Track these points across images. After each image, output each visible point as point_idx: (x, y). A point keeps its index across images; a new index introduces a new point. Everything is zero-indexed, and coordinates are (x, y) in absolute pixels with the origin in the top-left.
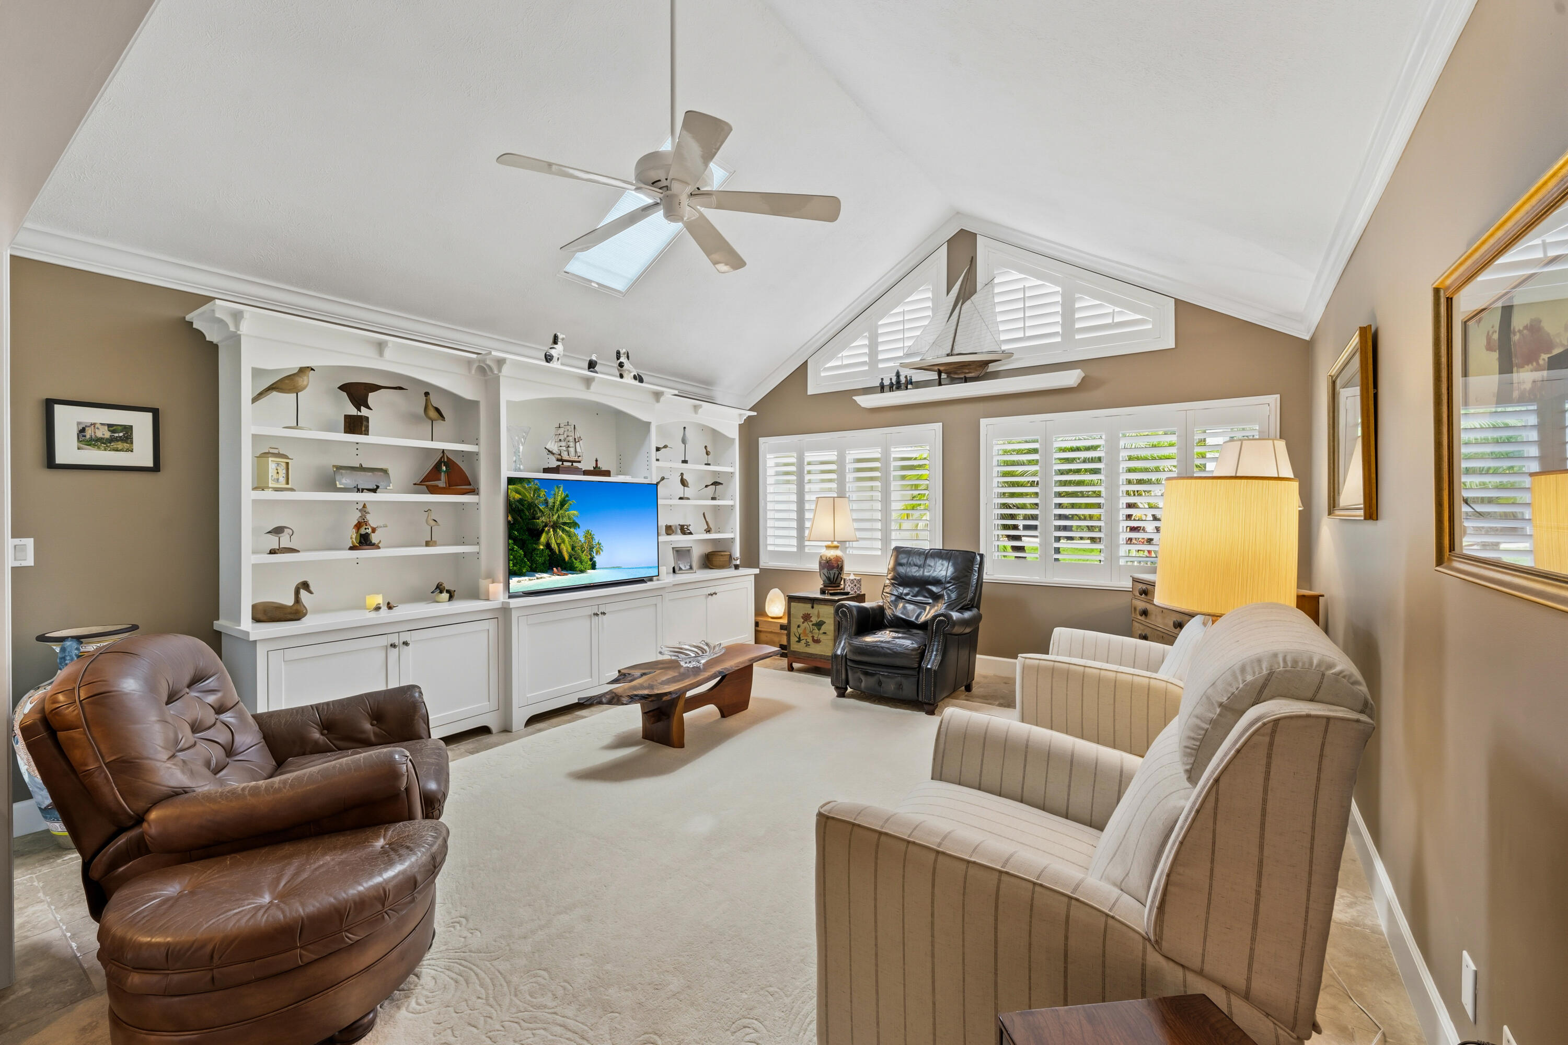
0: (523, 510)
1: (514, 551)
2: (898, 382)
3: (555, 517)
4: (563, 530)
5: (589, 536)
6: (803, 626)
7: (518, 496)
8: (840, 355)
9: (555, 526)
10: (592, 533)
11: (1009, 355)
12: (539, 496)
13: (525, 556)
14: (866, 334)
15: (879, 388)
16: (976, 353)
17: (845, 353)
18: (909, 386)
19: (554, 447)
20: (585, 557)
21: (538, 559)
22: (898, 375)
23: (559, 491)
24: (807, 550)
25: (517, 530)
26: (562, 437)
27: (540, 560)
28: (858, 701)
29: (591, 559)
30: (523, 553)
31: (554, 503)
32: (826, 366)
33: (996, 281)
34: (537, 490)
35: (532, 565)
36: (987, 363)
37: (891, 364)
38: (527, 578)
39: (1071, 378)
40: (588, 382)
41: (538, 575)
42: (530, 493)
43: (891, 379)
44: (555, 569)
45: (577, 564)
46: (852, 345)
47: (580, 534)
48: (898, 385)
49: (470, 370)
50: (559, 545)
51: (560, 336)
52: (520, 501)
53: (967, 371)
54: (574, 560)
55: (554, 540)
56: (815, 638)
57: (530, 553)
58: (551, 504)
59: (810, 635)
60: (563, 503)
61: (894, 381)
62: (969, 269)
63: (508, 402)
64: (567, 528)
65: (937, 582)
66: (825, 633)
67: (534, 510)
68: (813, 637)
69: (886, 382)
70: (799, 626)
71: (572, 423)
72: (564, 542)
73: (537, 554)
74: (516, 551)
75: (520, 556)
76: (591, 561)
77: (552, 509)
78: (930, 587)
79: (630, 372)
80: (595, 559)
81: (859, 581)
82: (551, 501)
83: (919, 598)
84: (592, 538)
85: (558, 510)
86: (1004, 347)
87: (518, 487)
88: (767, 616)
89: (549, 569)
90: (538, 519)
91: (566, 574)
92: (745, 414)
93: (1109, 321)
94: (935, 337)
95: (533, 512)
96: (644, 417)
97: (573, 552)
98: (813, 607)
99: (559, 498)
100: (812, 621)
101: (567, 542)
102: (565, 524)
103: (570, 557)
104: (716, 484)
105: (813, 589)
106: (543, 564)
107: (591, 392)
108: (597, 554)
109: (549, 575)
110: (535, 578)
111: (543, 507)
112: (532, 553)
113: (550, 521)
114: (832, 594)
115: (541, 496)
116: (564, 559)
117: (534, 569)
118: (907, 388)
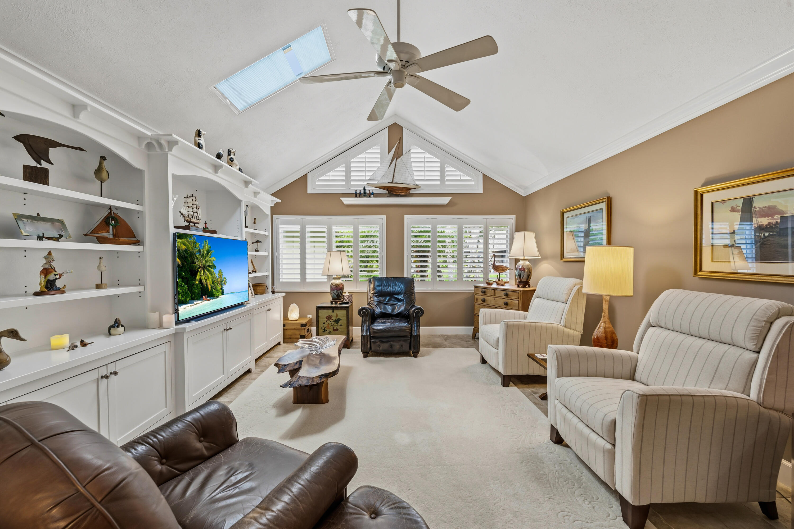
0: (187, 257)
1: (182, 286)
2: (365, 193)
3: (204, 261)
4: (208, 270)
5: (221, 274)
6: (327, 323)
7: (184, 247)
8: (329, 174)
9: (204, 268)
10: (222, 271)
11: (419, 187)
12: (196, 247)
13: (188, 290)
14: (344, 165)
15: (355, 195)
16: (402, 184)
17: (332, 173)
18: (372, 196)
19: (185, 211)
20: (219, 288)
21: (195, 290)
22: (364, 189)
23: (206, 244)
24: (308, 280)
25: (184, 272)
26: (190, 205)
27: (196, 291)
28: (376, 358)
29: (221, 289)
30: (187, 287)
31: (204, 252)
32: (320, 179)
33: (411, 151)
34: (195, 243)
35: (192, 295)
36: (409, 189)
37: (362, 183)
38: (189, 305)
39: (445, 200)
40: (216, 168)
41: (195, 302)
42: (191, 245)
43: (360, 191)
44: (204, 297)
45: (215, 293)
46: (335, 170)
47: (216, 272)
48: (365, 194)
49: (140, 145)
50: (206, 280)
51: (203, 132)
52: (186, 251)
53: (401, 192)
54: (213, 290)
55: (203, 277)
56: (335, 329)
57: (191, 287)
58: (202, 253)
59: (332, 327)
60: (208, 252)
61: (362, 192)
62: (399, 143)
63: (173, 176)
64: (210, 269)
65: (399, 293)
66: (341, 325)
67: (194, 257)
68: (333, 328)
69: (358, 192)
70: (324, 323)
71: (194, 195)
72: (208, 278)
73: (195, 287)
74: (183, 286)
75: (185, 290)
76: (221, 290)
77: (202, 256)
78: (394, 296)
79: (236, 165)
80: (223, 288)
81: (352, 295)
82: (202, 250)
83: (391, 302)
84: (222, 275)
85: (205, 257)
86: (417, 183)
87: (184, 240)
88: (289, 320)
89: (201, 297)
90: (195, 263)
91: (209, 300)
92: (276, 201)
93: (459, 178)
94: (384, 173)
95: (193, 258)
96: (240, 198)
97: (213, 285)
98: (333, 312)
99: (206, 249)
100: (333, 320)
101: (210, 278)
102: (209, 266)
103: (212, 288)
104: (257, 242)
105: (327, 302)
106: (198, 294)
107: (216, 176)
108: (224, 285)
109: (201, 302)
110: (194, 304)
111: (198, 255)
112: (192, 288)
113: (201, 265)
114: (340, 304)
115: (197, 247)
116: (209, 290)
117: (194, 298)
118: (370, 197)
